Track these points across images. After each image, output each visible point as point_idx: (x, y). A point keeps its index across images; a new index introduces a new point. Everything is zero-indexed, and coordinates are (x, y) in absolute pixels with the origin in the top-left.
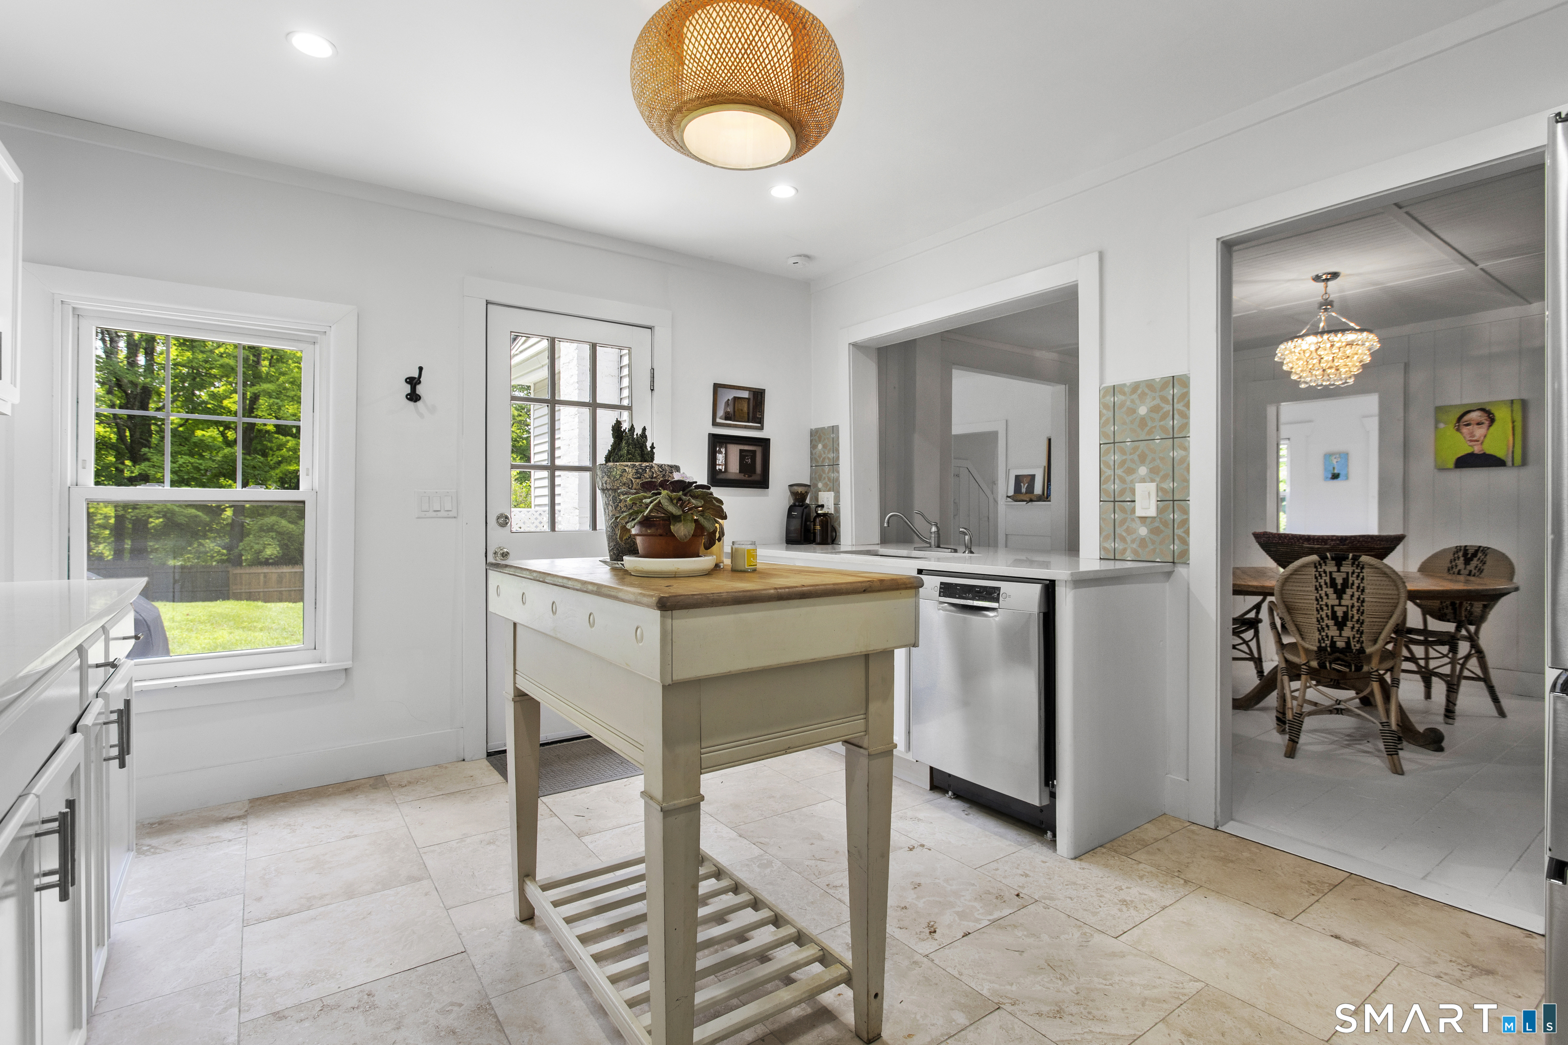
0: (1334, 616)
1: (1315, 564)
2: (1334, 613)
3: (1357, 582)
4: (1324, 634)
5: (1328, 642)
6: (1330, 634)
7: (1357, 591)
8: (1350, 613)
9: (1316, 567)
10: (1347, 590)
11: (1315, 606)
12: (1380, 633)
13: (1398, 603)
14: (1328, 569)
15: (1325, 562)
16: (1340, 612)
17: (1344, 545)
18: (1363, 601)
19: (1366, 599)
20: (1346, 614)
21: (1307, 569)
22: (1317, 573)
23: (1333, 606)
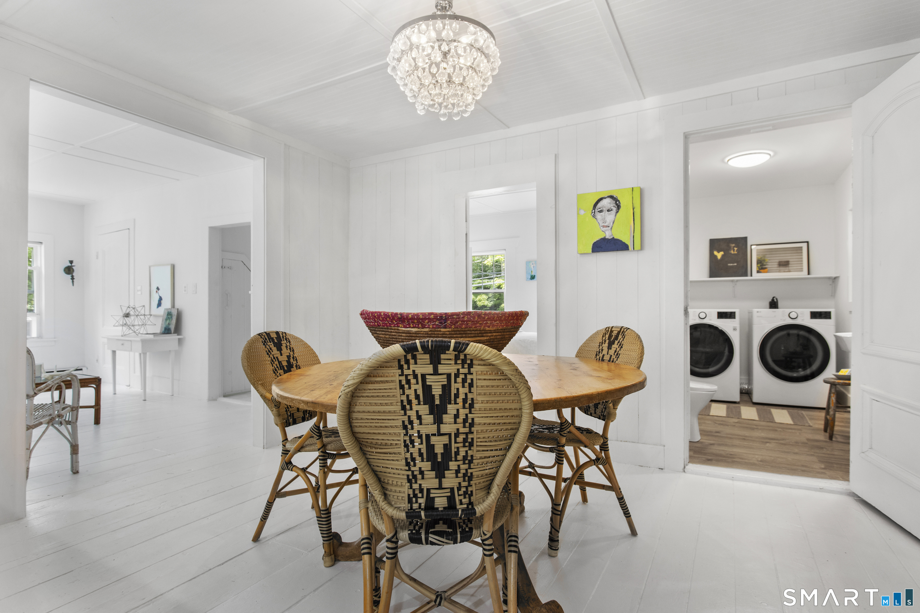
0: (431, 454)
1: (399, 361)
2: (430, 447)
3: (463, 391)
4: (416, 486)
5: (422, 501)
6: (426, 485)
7: (464, 407)
8: (454, 445)
9: (401, 367)
10: (449, 406)
11: (402, 438)
12: (495, 474)
13: (520, 423)
14: (420, 371)
15: (414, 357)
16: (439, 444)
17: (445, 327)
18: (472, 425)
19: (476, 420)
20: (447, 447)
21: (385, 371)
22: (403, 378)
23: (428, 437)
